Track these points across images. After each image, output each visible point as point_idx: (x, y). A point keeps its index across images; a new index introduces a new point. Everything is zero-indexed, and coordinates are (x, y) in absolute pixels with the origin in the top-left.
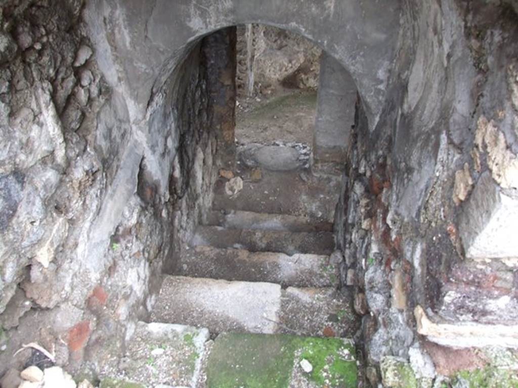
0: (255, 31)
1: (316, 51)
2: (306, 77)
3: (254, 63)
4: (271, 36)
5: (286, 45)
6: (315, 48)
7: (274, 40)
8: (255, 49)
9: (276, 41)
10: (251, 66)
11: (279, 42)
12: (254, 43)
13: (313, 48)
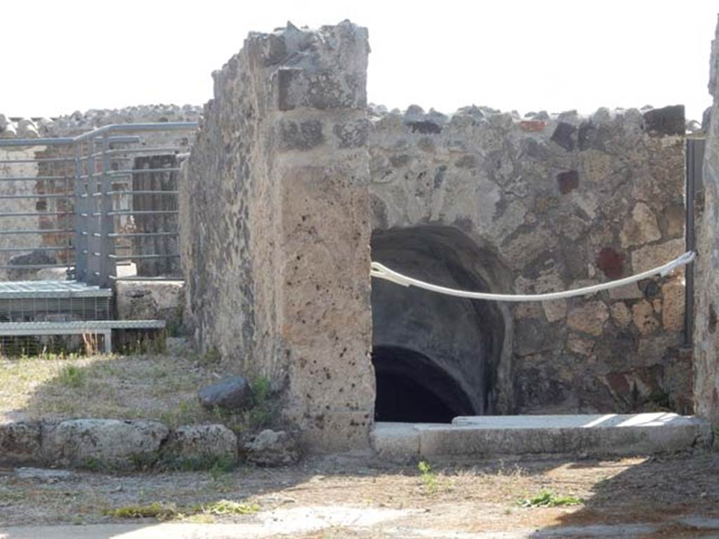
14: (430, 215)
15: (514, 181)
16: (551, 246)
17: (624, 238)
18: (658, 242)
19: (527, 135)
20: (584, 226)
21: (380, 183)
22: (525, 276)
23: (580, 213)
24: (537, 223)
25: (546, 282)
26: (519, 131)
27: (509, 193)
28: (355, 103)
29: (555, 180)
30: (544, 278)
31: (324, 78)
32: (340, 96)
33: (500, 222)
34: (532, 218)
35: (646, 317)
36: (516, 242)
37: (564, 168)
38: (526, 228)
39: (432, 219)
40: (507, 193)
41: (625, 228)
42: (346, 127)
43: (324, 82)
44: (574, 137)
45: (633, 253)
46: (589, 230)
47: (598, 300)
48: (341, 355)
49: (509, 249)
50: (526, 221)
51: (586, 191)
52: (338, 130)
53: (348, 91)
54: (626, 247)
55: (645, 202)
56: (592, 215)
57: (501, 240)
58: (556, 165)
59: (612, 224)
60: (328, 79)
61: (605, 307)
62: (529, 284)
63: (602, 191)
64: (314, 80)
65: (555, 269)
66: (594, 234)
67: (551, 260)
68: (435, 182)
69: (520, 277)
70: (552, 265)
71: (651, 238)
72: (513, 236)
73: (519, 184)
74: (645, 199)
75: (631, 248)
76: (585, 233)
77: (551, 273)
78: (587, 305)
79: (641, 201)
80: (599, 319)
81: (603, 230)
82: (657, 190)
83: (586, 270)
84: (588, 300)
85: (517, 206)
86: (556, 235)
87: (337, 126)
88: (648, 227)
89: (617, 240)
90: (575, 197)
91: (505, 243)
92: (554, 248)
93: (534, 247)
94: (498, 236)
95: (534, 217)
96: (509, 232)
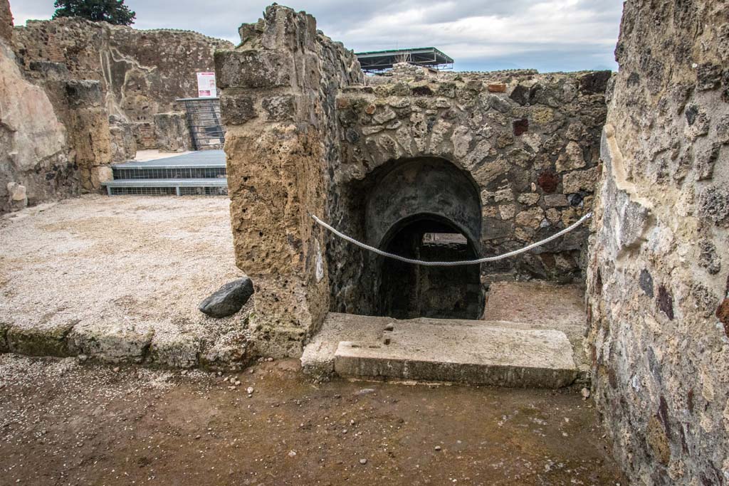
14: (425, 150)
15: (482, 127)
16: (506, 170)
17: (558, 166)
18: (582, 169)
19: (493, 95)
20: (531, 157)
21: (391, 130)
22: (488, 190)
23: (528, 148)
24: (498, 155)
25: (502, 194)
26: (487, 92)
27: (479, 135)
28: (279, 79)
29: (511, 126)
30: (500, 191)
31: (251, 58)
32: (265, 75)
33: (472, 155)
34: (494, 152)
35: (571, 218)
36: (482, 167)
37: (518, 118)
38: (488, 159)
39: (426, 152)
40: (477, 135)
41: (559, 159)
42: (272, 102)
43: (251, 62)
44: (527, 95)
45: (564, 176)
46: (534, 160)
47: (537, 206)
48: (284, 285)
49: (477, 172)
50: (490, 154)
51: (533, 134)
52: (266, 105)
53: (271, 69)
54: (560, 171)
55: (575, 141)
56: (537, 150)
57: (473, 166)
58: (513, 115)
59: (551, 156)
60: (254, 59)
61: (542, 211)
62: (491, 195)
63: (545, 134)
64: (242, 60)
65: (508, 186)
66: (537, 163)
67: (506, 180)
68: (428, 128)
69: (485, 190)
70: (506, 183)
71: (577, 165)
72: (481, 163)
73: (485, 129)
74: (576, 139)
75: (564, 172)
76: (530, 163)
77: (506, 188)
78: (530, 210)
79: (572, 140)
80: (537, 219)
81: (543, 160)
82: (585, 133)
83: (530, 187)
84: (531, 206)
85: (484, 144)
86: (511, 163)
87: (265, 101)
88: (577, 158)
89: (554, 168)
90: (526, 138)
91: (475, 169)
92: (508, 172)
93: (494, 171)
94: (470, 164)
95: (495, 151)
96: (478, 161)
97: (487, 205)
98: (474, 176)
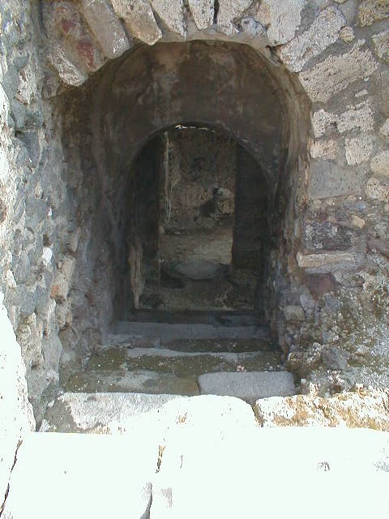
0: (171, 163)
1: (229, 181)
2: (221, 204)
3: (171, 191)
4: (186, 168)
5: (200, 177)
6: (229, 178)
7: (189, 171)
8: (172, 179)
9: (191, 172)
10: (169, 194)
11: (194, 174)
12: (171, 174)
13: (227, 178)
16: (366, 74)
22: (327, 111)
24: (355, 40)
25: (353, 118)
30: (351, 113)
33: (304, 39)
34: (349, 34)
36: (322, 66)
38: (336, 48)
49: (311, 75)
50: (340, 38)
57: (304, 62)
62: (331, 121)
65: (367, 103)
67: (365, 92)
69: (322, 111)
70: (364, 98)
72: (319, 58)
77: (361, 107)
85: (330, 16)
86: (378, 59)
91: (309, 67)
92: (370, 76)
93: (345, 74)
94: (299, 59)
95: (351, 33)
96: (316, 53)
97: (324, 137)
98: (304, 83)
